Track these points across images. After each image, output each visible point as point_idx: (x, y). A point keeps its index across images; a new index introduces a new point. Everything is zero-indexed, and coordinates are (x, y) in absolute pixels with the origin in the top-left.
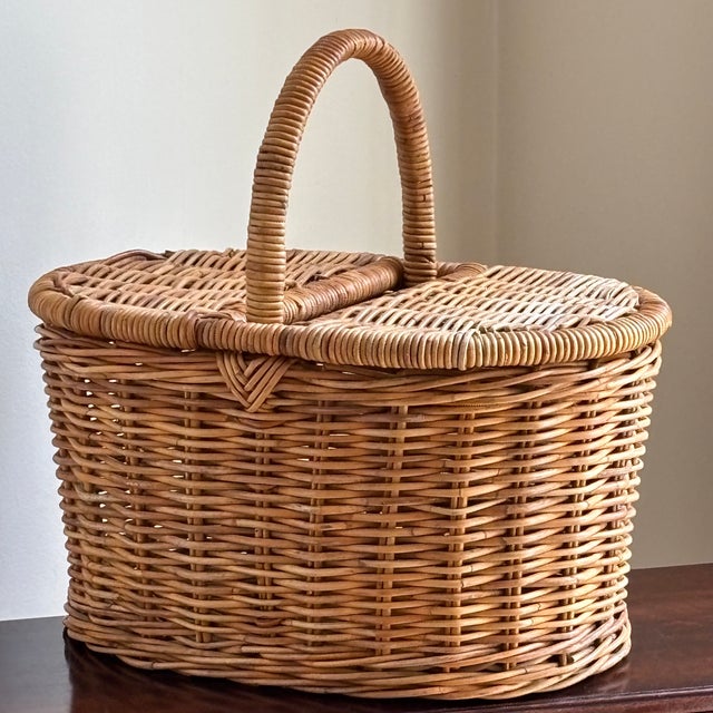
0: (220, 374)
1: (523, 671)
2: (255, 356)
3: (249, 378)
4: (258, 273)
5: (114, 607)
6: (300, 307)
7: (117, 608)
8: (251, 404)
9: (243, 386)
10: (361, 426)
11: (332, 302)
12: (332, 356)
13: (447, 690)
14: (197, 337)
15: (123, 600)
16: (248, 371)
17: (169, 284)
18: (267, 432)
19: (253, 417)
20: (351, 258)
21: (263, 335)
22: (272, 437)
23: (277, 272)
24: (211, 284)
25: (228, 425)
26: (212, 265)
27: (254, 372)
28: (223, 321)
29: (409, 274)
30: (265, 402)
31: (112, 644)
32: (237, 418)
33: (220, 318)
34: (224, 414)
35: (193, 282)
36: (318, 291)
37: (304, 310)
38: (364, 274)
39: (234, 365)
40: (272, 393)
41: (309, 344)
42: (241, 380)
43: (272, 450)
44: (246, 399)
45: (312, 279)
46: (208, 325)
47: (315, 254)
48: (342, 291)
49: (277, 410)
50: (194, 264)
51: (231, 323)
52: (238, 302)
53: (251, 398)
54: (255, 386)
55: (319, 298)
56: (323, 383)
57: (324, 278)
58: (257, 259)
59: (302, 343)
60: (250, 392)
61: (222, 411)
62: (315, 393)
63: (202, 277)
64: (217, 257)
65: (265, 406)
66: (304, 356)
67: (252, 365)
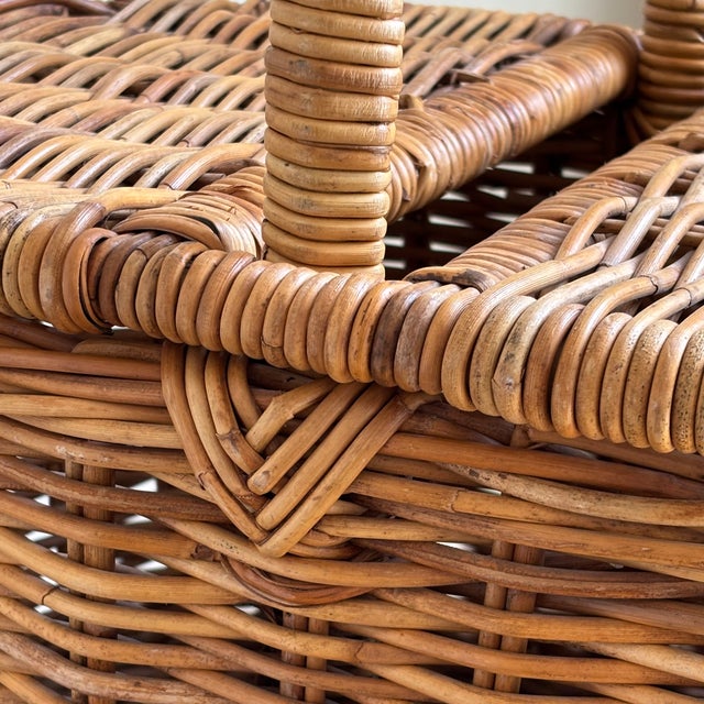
0: (168, 423)
2: (288, 378)
3: (265, 454)
4: (306, 95)
6: (421, 169)
8: (272, 532)
9: (244, 477)
10: (640, 635)
11: (498, 145)
12: (565, 419)
14: (96, 298)
16: (262, 428)
17: (88, 85)
18: (317, 615)
19: (276, 568)
20: (520, 26)
21: (317, 314)
22: (334, 631)
23: (371, 91)
24: (191, 87)
25: (196, 569)
26: (213, 33)
27: (284, 434)
28: (184, 252)
29: (653, 66)
30: (315, 529)
32: (225, 557)
33: (179, 238)
34: (186, 538)
35: (150, 81)
36: (464, 119)
37: (432, 178)
38: (561, 66)
39: (217, 405)
40: (344, 498)
41: (482, 365)
42: (237, 458)
43: (332, 666)
44: (253, 516)
45: (445, 81)
46: (135, 260)
47: (438, 13)
48: (519, 112)
49: (354, 552)
50: (174, 28)
51: (210, 258)
52: (248, 163)
53: (270, 514)
54: (288, 477)
55: (468, 137)
56: (518, 488)
57: (472, 79)
58: (304, 43)
59: (454, 360)
60: (269, 496)
61: (181, 527)
62: (487, 518)
63: (176, 67)
64: (226, 14)
65: (315, 540)
66: (457, 397)
67: (278, 411)
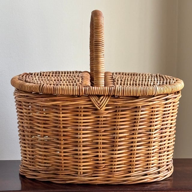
1: (163, 173)
2: (101, 96)
3: (100, 102)
5: (49, 168)
7: (51, 168)
9: (99, 104)
13: (149, 180)
15: (53, 166)
18: (103, 116)
25: (91, 115)
31: (49, 178)
42: (98, 102)
43: (104, 121)
44: (99, 107)
49: (106, 110)
53: (101, 107)
54: (102, 103)
60: (101, 105)
62: (117, 104)
65: (103, 109)
